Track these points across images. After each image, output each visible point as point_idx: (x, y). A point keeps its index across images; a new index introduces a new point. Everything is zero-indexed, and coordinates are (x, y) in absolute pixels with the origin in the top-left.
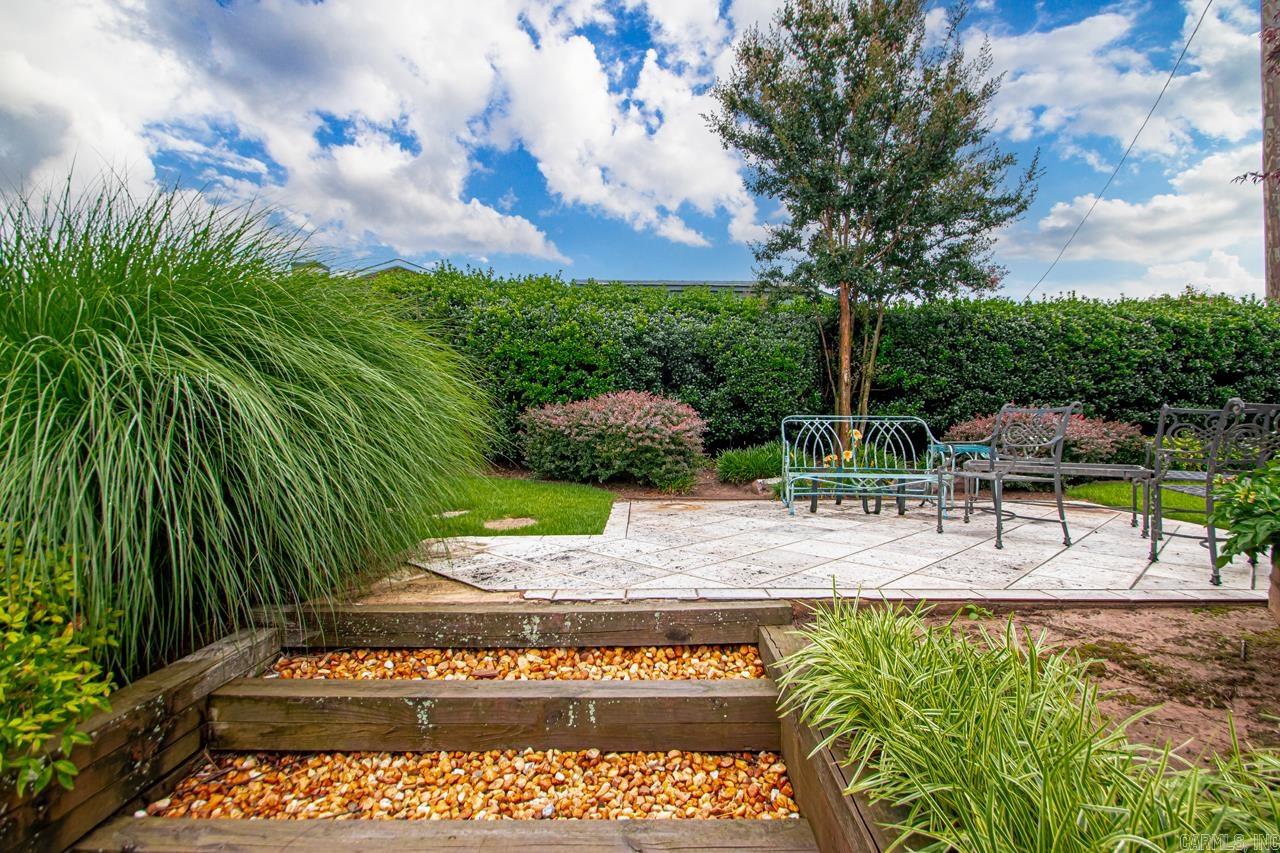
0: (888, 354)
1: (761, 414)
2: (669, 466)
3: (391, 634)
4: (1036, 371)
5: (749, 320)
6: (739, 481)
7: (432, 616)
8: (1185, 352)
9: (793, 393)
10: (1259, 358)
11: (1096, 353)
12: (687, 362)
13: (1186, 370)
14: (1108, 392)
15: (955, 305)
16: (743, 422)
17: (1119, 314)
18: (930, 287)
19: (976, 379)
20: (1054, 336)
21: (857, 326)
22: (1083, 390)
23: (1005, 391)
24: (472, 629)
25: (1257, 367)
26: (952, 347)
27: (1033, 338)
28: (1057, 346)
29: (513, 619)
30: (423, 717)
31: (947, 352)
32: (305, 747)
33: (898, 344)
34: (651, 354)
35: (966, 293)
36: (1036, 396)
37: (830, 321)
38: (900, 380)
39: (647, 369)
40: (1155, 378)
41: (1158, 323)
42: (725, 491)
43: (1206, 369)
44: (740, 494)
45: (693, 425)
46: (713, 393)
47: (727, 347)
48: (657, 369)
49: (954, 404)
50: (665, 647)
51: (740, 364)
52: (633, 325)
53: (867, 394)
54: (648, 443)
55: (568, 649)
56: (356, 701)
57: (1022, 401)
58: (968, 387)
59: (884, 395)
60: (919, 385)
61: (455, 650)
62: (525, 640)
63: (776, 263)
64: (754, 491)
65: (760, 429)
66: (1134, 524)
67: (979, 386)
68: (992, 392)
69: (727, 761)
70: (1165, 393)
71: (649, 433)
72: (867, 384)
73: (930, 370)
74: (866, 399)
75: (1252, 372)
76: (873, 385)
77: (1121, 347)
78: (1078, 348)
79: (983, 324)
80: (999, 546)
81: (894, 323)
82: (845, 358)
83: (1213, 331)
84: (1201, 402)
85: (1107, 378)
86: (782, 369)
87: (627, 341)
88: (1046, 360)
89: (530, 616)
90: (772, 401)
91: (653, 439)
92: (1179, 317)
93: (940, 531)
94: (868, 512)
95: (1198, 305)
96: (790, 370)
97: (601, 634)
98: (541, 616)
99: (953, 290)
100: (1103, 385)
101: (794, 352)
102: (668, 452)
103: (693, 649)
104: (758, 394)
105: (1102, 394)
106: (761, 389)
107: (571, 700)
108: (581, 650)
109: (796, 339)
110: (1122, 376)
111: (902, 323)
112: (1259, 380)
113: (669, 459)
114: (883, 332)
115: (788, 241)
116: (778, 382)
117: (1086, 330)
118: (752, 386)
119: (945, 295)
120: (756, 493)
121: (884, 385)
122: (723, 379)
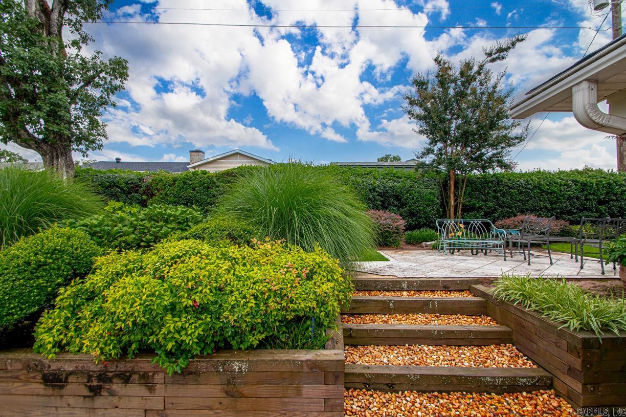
0: (469, 194)
1: (420, 217)
2: (394, 237)
3: (365, 286)
4: (528, 201)
5: (414, 181)
6: (415, 243)
7: (377, 281)
8: (586, 193)
9: (433, 210)
10: (615, 195)
11: (551, 193)
12: (391, 197)
13: (586, 199)
14: (555, 209)
15: (494, 175)
16: (413, 221)
17: (559, 178)
18: (484, 168)
19: (503, 203)
20: (535, 187)
21: (456, 183)
22: (546, 208)
23: (515, 208)
24: (388, 285)
25: (615, 198)
26: (495, 192)
27: (526, 188)
28: (535, 191)
29: (400, 282)
30: (391, 305)
31: (493, 194)
32: (360, 312)
33: (472, 191)
34: (378, 195)
35: (499, 170)
36: (527, 210)
37: (444, 181)
38: (474, 204)
39: (377, 201)
40: (574, 203)
41: (575, 182)
42: (410, 247)
43: (594, 199)
44: (417, 248)
45: (402, 223)
46: (401, 210)
47: (407, 193)
48: (381, 201)
49: (495, 213)
50: (442, 291)
51: (413, 199)
52: (371, 184)
53: (460, 210)
54: (388, 229)
55: (414, 291)
56: (374, 300)
57: (523, 212)
58: (501, 206)
59: (467, 209)
60: (482, 206)
61: (383, 291)
62: (403, 288)
63: (424, 159)
64: (422, 247)
65: (419, 223)
66: (572, 258)
67: (505, 206)
68: (510, 209)
69: (474, 317)
70: (578, 208)
71: (388, 226)
72: (461, 206)
73: (486, 201)
74: (460, 212)
75: (613, 200)
76: (463, 206)
77: (561, 191)
78: (543, 191)
79: (507, 183)
80: (529, 264)
81: (471, 182)
82: (452, 196)
83: (597, 184)
84: (592, 212)
85: (555, 203)
86: (429, 201)
87: (370, 190)
88: (531, 196)
89: (404, 281)
90: (425, 212)
91: (389, 228)
92: (582, 179)
93: (505, 260)
94: (473, 254)
95: (590, 174)
96: (433, 201)
97: (424, 287)
98: (407, 281)
99: (493, 169)
100: (554, 206)
101: (434, 194)
102: (394, 233)
103: (450, 291)
104: (419, 210)
105: (553, 209)
106: (421, 208)
107: (430, 301)
108: (418, 291)
109: (433, 189)
110: (561, 202)
111: (475, 182)
112: (615, 203)
113: (395, 235)
114: (466, 185)
115: (429, 151)
116: (428, 205)
117: (547, 185)
118: (418, 207)
119: (491, 171)
120: (423, 247)
121: (467, 206)
122: (406, 204)
